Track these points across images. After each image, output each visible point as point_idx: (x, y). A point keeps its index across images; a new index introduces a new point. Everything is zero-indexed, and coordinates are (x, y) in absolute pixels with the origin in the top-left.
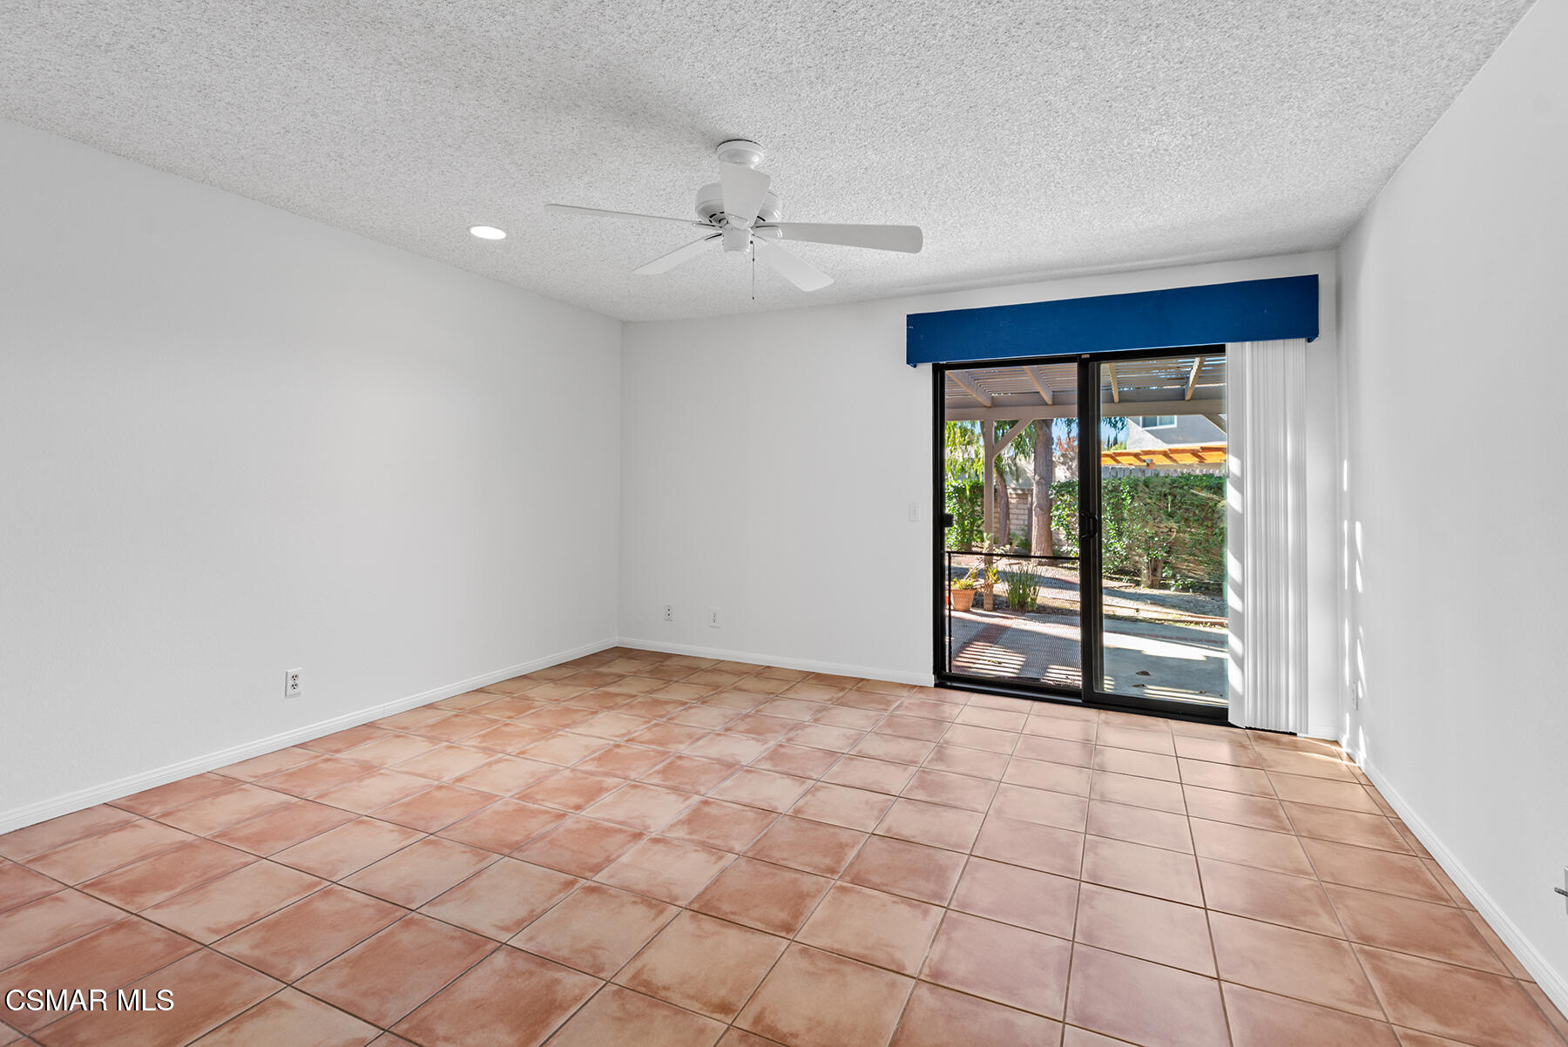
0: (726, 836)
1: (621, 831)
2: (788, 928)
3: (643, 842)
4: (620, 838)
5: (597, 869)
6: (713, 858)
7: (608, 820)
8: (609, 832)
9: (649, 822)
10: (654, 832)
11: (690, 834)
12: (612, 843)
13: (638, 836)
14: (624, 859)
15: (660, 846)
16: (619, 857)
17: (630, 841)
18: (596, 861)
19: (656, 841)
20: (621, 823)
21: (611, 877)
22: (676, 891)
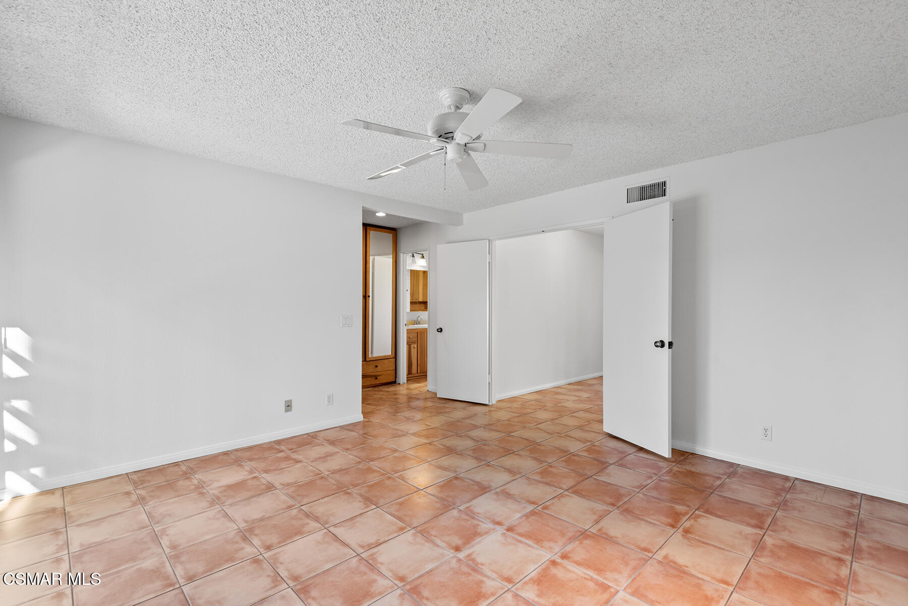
0: (458, 519)
1: (520, 535)
2: (456, 478)
3: (507, 524)
4: (521, 530)
5: (533, 513)
6: (471, 508)
7: (529, 546)
8: (528, 536)
9: (501, 539)
10: (500, 530)
11: (478, 525)
12: (525, 527)
13: (510, 529)
14: (519, 515)
15: (498, 519)
16: (521, 517)
17: (515, 526)
18: (534, 517)
19: (499, 523)
20: (520, 542)
21: (525, 507)
22: (495, 497)
